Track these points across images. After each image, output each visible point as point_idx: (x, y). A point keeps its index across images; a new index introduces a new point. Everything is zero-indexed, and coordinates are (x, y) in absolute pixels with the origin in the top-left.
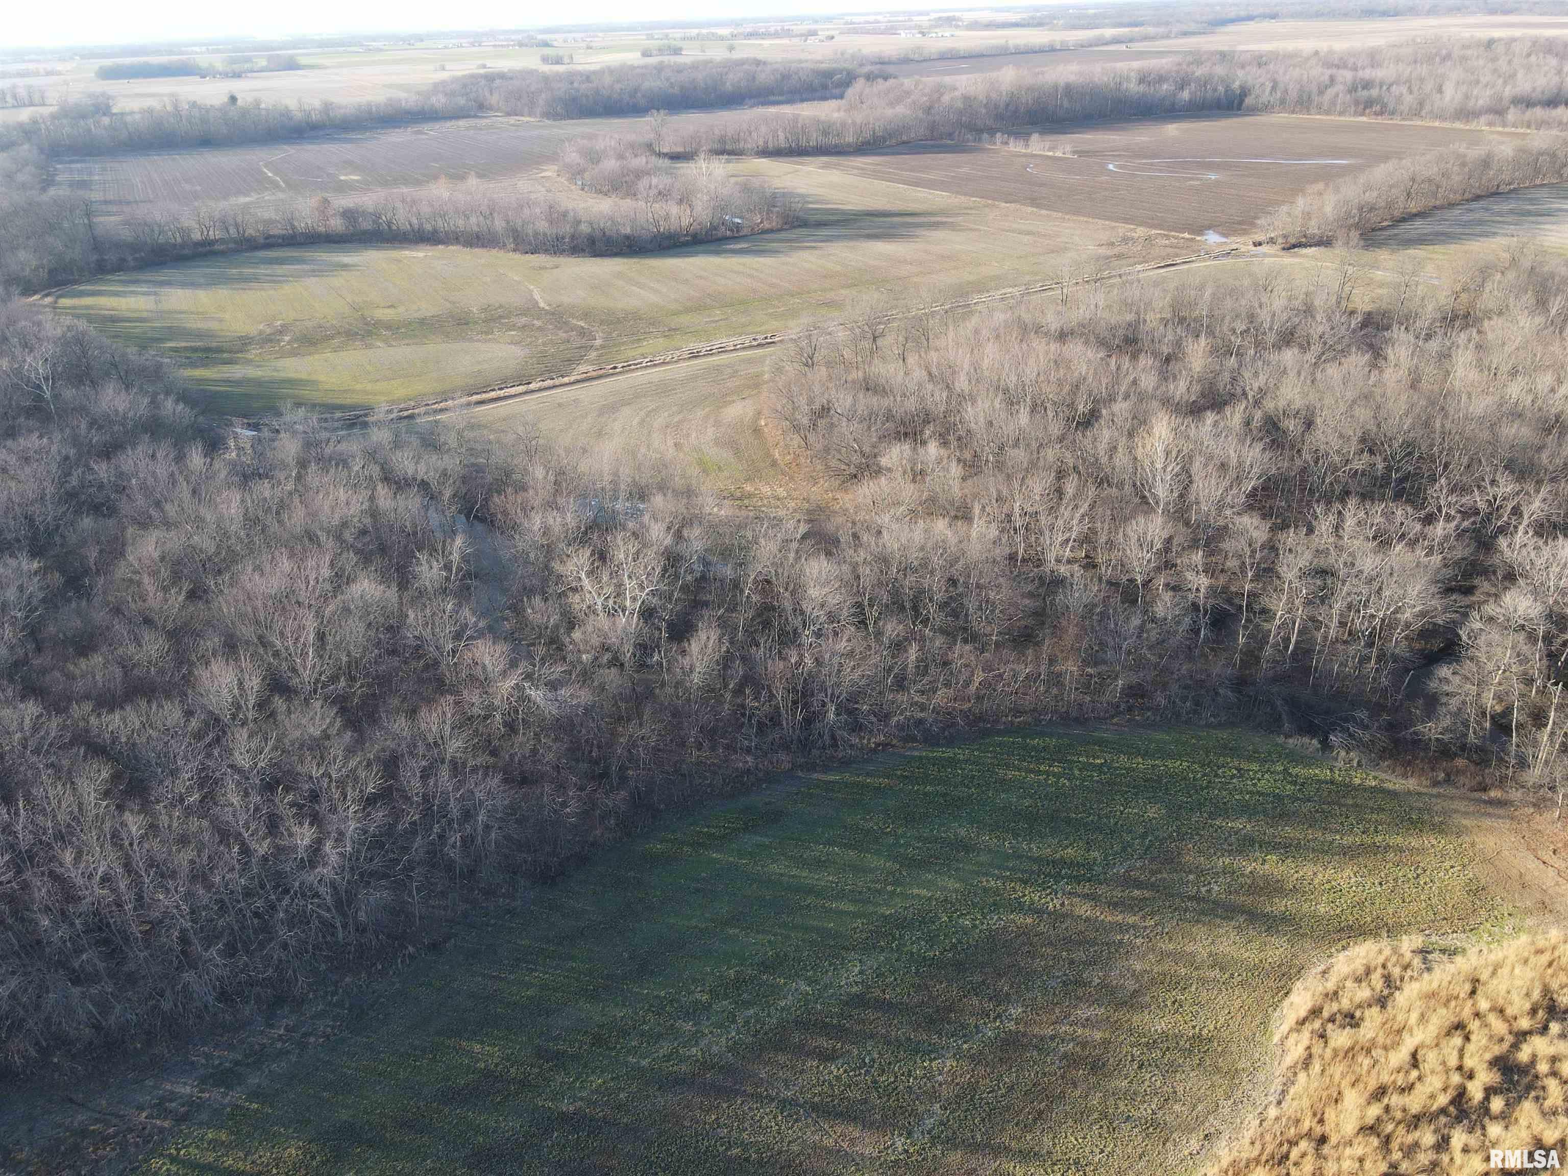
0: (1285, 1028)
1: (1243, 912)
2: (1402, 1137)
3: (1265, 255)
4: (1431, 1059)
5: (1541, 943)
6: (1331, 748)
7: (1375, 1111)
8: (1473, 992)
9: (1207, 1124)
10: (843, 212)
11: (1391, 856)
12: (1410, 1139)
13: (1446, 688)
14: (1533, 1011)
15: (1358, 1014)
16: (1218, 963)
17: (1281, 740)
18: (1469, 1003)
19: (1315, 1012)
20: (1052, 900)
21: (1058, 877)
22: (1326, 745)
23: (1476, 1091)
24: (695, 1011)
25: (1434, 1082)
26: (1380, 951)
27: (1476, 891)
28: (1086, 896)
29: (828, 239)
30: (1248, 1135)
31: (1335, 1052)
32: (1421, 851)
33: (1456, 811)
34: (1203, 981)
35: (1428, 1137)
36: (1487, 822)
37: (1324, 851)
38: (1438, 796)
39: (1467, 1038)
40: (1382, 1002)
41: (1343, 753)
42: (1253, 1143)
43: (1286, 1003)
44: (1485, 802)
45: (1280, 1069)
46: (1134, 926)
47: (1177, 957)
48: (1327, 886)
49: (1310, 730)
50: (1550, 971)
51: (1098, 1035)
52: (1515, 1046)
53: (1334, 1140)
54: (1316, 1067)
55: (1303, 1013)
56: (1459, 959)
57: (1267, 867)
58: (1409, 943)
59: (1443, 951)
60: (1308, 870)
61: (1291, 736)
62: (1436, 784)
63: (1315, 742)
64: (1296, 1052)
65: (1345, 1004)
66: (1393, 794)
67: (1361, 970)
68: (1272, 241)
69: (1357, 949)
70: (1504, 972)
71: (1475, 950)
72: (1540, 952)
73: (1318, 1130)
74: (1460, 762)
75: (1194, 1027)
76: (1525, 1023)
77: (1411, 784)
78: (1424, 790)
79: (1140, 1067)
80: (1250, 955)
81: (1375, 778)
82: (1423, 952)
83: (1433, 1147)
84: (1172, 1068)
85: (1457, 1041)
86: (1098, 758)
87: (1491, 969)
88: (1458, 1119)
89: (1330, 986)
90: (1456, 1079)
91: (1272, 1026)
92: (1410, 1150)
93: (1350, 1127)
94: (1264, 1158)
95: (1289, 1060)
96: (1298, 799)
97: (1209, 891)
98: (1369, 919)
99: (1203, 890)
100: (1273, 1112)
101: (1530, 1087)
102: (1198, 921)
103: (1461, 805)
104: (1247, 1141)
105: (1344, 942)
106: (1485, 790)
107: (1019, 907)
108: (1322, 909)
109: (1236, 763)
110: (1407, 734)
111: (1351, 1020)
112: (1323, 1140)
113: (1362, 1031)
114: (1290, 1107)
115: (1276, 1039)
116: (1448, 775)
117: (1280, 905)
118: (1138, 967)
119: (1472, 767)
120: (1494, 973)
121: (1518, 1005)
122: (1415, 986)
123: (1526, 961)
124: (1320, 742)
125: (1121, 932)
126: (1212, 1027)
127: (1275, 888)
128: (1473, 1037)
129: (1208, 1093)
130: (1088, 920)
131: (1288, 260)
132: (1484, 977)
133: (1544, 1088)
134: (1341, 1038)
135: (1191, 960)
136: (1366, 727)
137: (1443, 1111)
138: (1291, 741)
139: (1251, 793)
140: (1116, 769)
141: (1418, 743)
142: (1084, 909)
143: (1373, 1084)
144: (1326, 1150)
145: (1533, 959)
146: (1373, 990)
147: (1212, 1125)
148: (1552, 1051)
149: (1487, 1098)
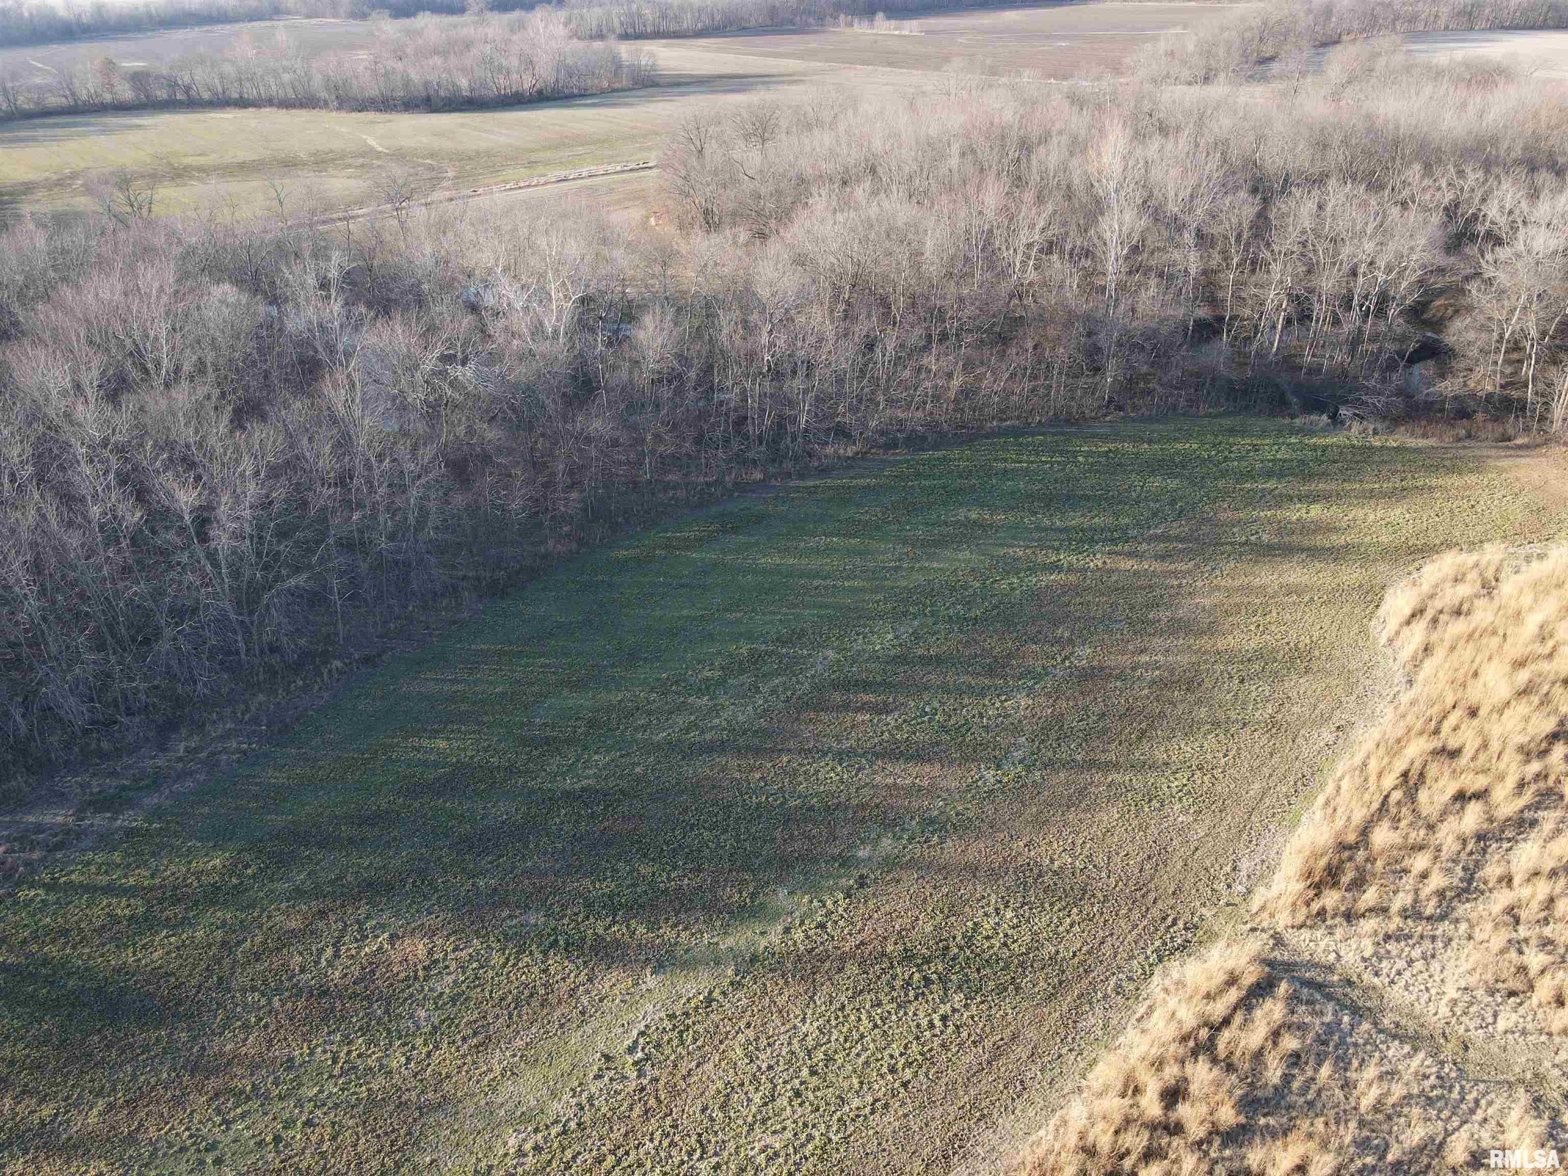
1: (1303, 550)
6: (1343, 421)
9: (1335, 719)
10: (692, 76)
11: (1438, 494)
15: (1465, 607)
16: (1293, 591)
19: (1419, 611)
20: (1092, 560)
21: (1092, 541)
22: (1336, 419)
24: (706, 688)
26: (1467, 559)
28: (1130, 555)
29: (683, 94)
30: (1385, 721)
31: (1456, 637)
32: (1465, 488)
34: (1283, 606)
37: (1367, 498)
40: (1488, 595)
41: (1356, 424)
42: (1395, 725)
43: (1381, 612)
44: (1512, 448)
45: (1397, 665)
46: (1190, 573)
48: (1382, 522)
49: (1314, 410)
53: (1486, 708)
54: (1440, 653)
56: (1549, 560)
57: (1313, 514)
60: (1357, 512)
61: (1297, 416)
62: (1459, 439)
63: (1325, 417)
64: (1411, 645)
65: (1447, 602)
66: (1419, 451)
67: (1453, 574)
71: (1561, 551)
75: (1288, 644)
77: (1433, 442)
78: (1449, 445)
80: (1324, 581)
81: (1395, 440)
84: (1278, 677)
89: (1425, 590)
91: (1373, 633)
93: (1500, 692)
94: (1415, 733)
95: (1405, 655)
97: (1259, 538)
99: (1253, 538)
102: (1257, 562)
104: (1387, 724)
106: (1509, 439)
107: (1057, 569)
108: (1385, 539)
109: (1248, 441)
110: (1422, 396)
113: (1477, 618)
114: (1423, 691)
115: (1382, 642)
116: (1469, 431)
119: (1492, 421)
122: (1518, 578)
124: (1330, 417)
125: (1177, 578)
126: (1307, 641)
127: (1328, 529)
129: (1326, 693)
130: (1137, 572)
134: (1457, 626)
135: (1262, 592)
138: (1298, 420)
141: (1433, 404)
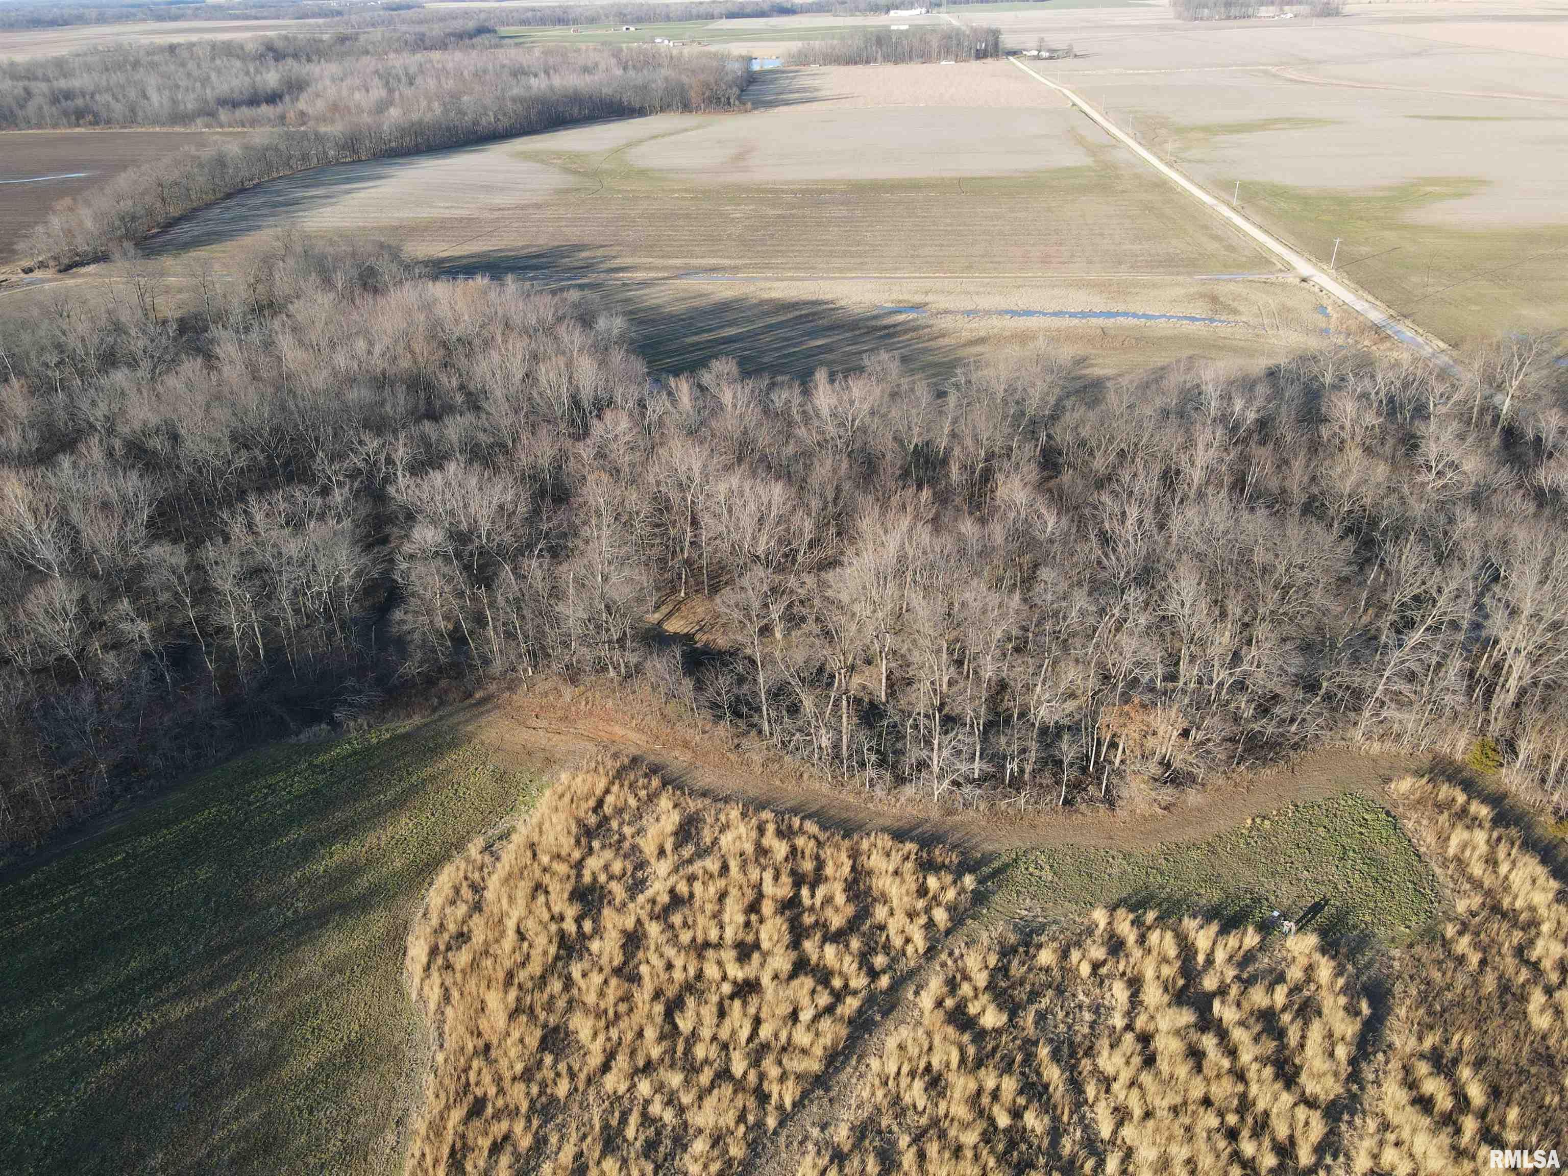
0: (417, 980)
1: (335, 910)
2: (541, 998)
3: (43, 281)
4: (531, 925)
5: (560, 789)
6: (340, 725)
7: (513, 994)
8: (535, 855)
9: (393, 1112)
11: (429, 788)
12: (546, 997)
13: (405, 628)
14: (578, 842)
15: (465, 929)
16: (335, 968)
17: (293, 740)
18: (536, 865)
19: (434, 952)
20: (139, 1024)
21: (134, 998)
22: (335, 725)
23: (570, 926)
25: (541, 941)
26: (458, 868)
27: (501, 777)
28: (176, 996)
30: (430, 1093)
31: (463, 971)
32: (448, 771)
33: (459, 723)
34: (329, 994)
35: (556, 986)
36: (483, 720)
37: (376, 815)
38: (441, 718)
39: (547, 892)
40: (477, 907)
41: (352, 724)
42: (437, 1096)
43: (408, 961)
44: (474, 705)
45: (428, 1021)
46: (240, 991)
47: (296, 989)
48: (393, 843)
49: (315, 717)
50: (574, 806)
51: (255, 1116)
52: (579, 876)
53: (495, 1042)
54: (455, 994)
55: (424, 959)
56: (514, 837)
57: (335, 858)
58: (474, 849)
59: (501, 838)
60: (371, 839)
61: (300, 732)
62: (434, 710)
63: (324, 726)
64: (434, 995)
65: (452, 927)
66: (406, 737)
67: (451, 893)
68: (42, 265)
69: (440, 878)
70: (546, 826)
71: (521, 822)
72: (561, 796)
73: (480, 1043)
74: (444, 683)
75: (341, 1040)
76: (577, 855)
77: (417, 720)
78: (429, 720)
79: (311, 1113)
80: (359, 942)
81: (387, 730)
82: (488, 848)
83: (563, 990)
84: (341, 1088)
85: (541, 899)
86: (117, 854)
87: (537, 830)
88: (569, 957)
89: (435, 922)
90: (553, 927)
91: (406, 987)
92: (549, 1006)
93: (501, 1021)
94: (451, 1100)
95: (432, 1006)
96: (333, 783)
97: (296, 912)
98: (437, 849)
99: (289, 914)
100: (440, 1058)
101: (602, 898)
102: (298, 945)
103: (460, 717)
104: (432, 1097)
105: (428, 880)
106: (471, 695)
107: (105, 1055)
108: (398, 864)
109: (263, 783)
110: (394, 680)
111: (463, 937)
112: (488, 1047)
113: (474, 940)
114: (451, 1043)
115: (414, 996)
116: (440, 698)
117: (363, 882)
118: (263, 1025)
119: (454, 683)
120: (541, 832)
121: (567, 844)
122: (495, 877)
123: (557, 809)
124: (328, 724)
125: (230, 1005)
126: (357, 1028)
127: (350, 872)
128: (550, 889)
129: (381, 1085)
130: (189, 1016)
131: (70, 282)
132: (536, 839)
133: (610, 892)
134: (462, 958)
135: (310, 984)
136: (360, 692)
137: (557, 958)
138: (301, 736)
139: (289, 801)
140: (143, 853)
141: (407, 684)
142: (179, 1011)
143: (501, 975)
144: (493, 1054)
145: (560, 804)
146: (467, 902)
147: (398, 1109)
148: (602, 862)
149: (580, 927)
